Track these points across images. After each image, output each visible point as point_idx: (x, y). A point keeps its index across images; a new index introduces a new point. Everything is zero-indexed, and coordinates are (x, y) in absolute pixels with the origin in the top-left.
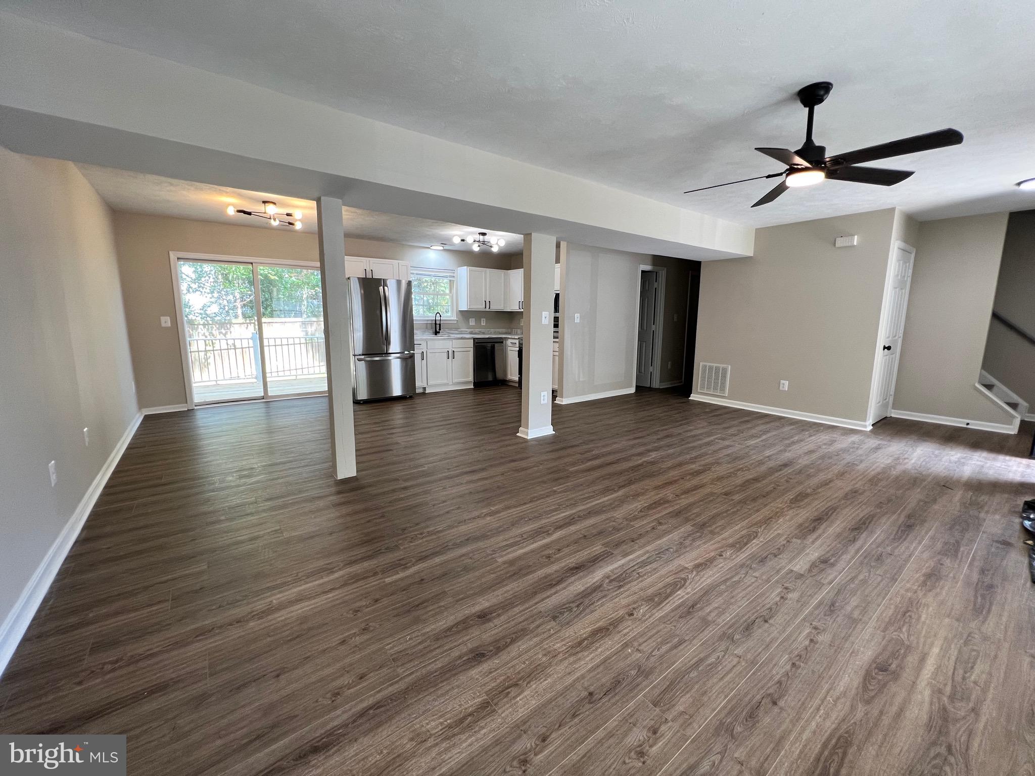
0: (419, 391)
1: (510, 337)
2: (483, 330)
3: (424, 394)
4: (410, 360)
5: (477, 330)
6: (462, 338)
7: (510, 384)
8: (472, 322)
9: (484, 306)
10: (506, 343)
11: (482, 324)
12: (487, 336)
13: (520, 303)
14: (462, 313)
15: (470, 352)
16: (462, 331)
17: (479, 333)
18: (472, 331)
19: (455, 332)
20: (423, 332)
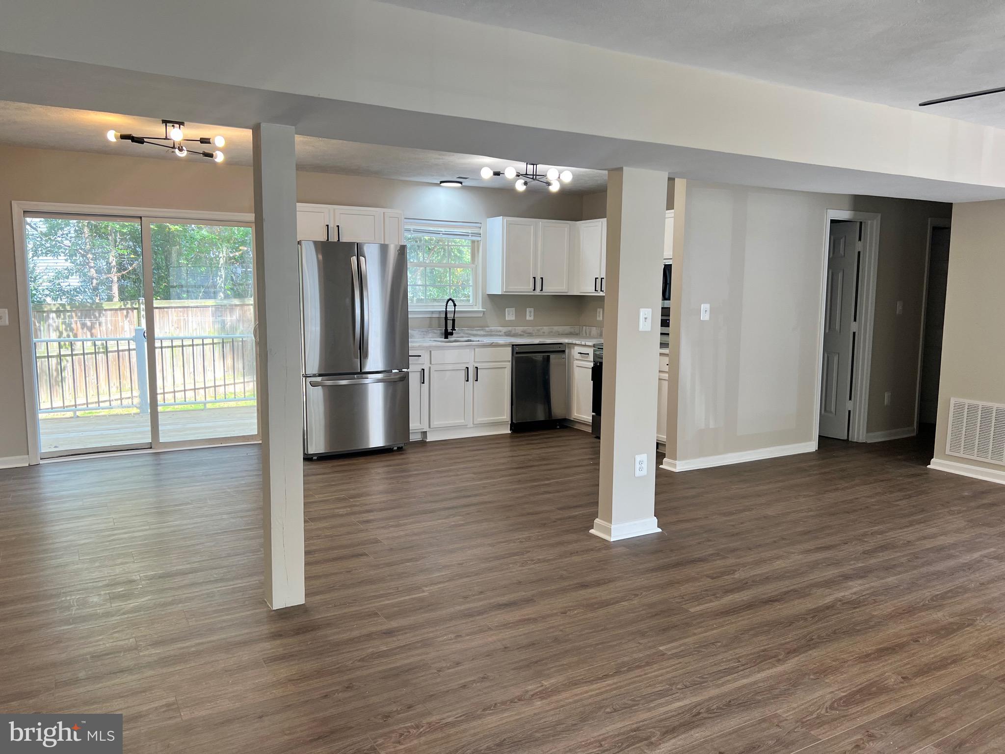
1: (577, 342)
2: (530, 329)
3: (423, 444)
4: (400, 384)
5: (519, 329)
6: (492, 345)
7: (577, 427)
8: (510, 315)
9: (532, 287)
10: (570, 353)
11: (528, 318)
12: (536, 341)
13: (599, 281)
14: (493, 299)
15: (506, 369)
16: (491, 331)
17: (522, 333)
18: (510, 331)
19: (479, 333)
20: (425, 333)
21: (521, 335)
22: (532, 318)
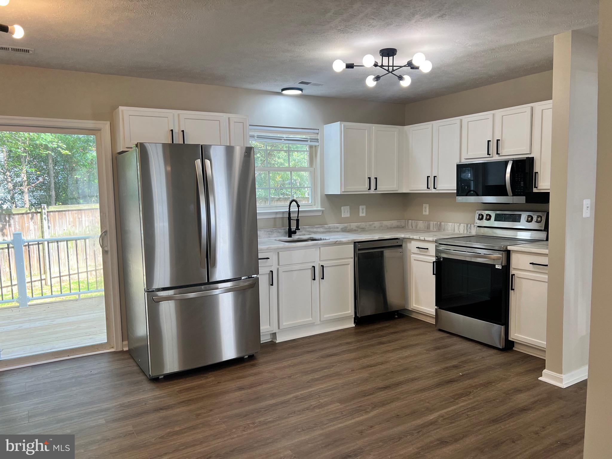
0: (265, 339)
1: (415, 237)
2: (362, 225)
3: (272, 345)
4: (249, 293)
5: (354, 225)
6: (336, 243)
7: (414, 316)
8: (346, 212)
9: (367, 186)
10: (406, 247)
11: (361, 215)
12: (376, 237)
13: (431, 180)
14: (331, 198)
15: (349, 266)
16: (330, 228)
17: (357, 229)
18: (346, 227)
19: (319, 230)
20: (270, 233)
21: (355, 230)
22: (364, 215)
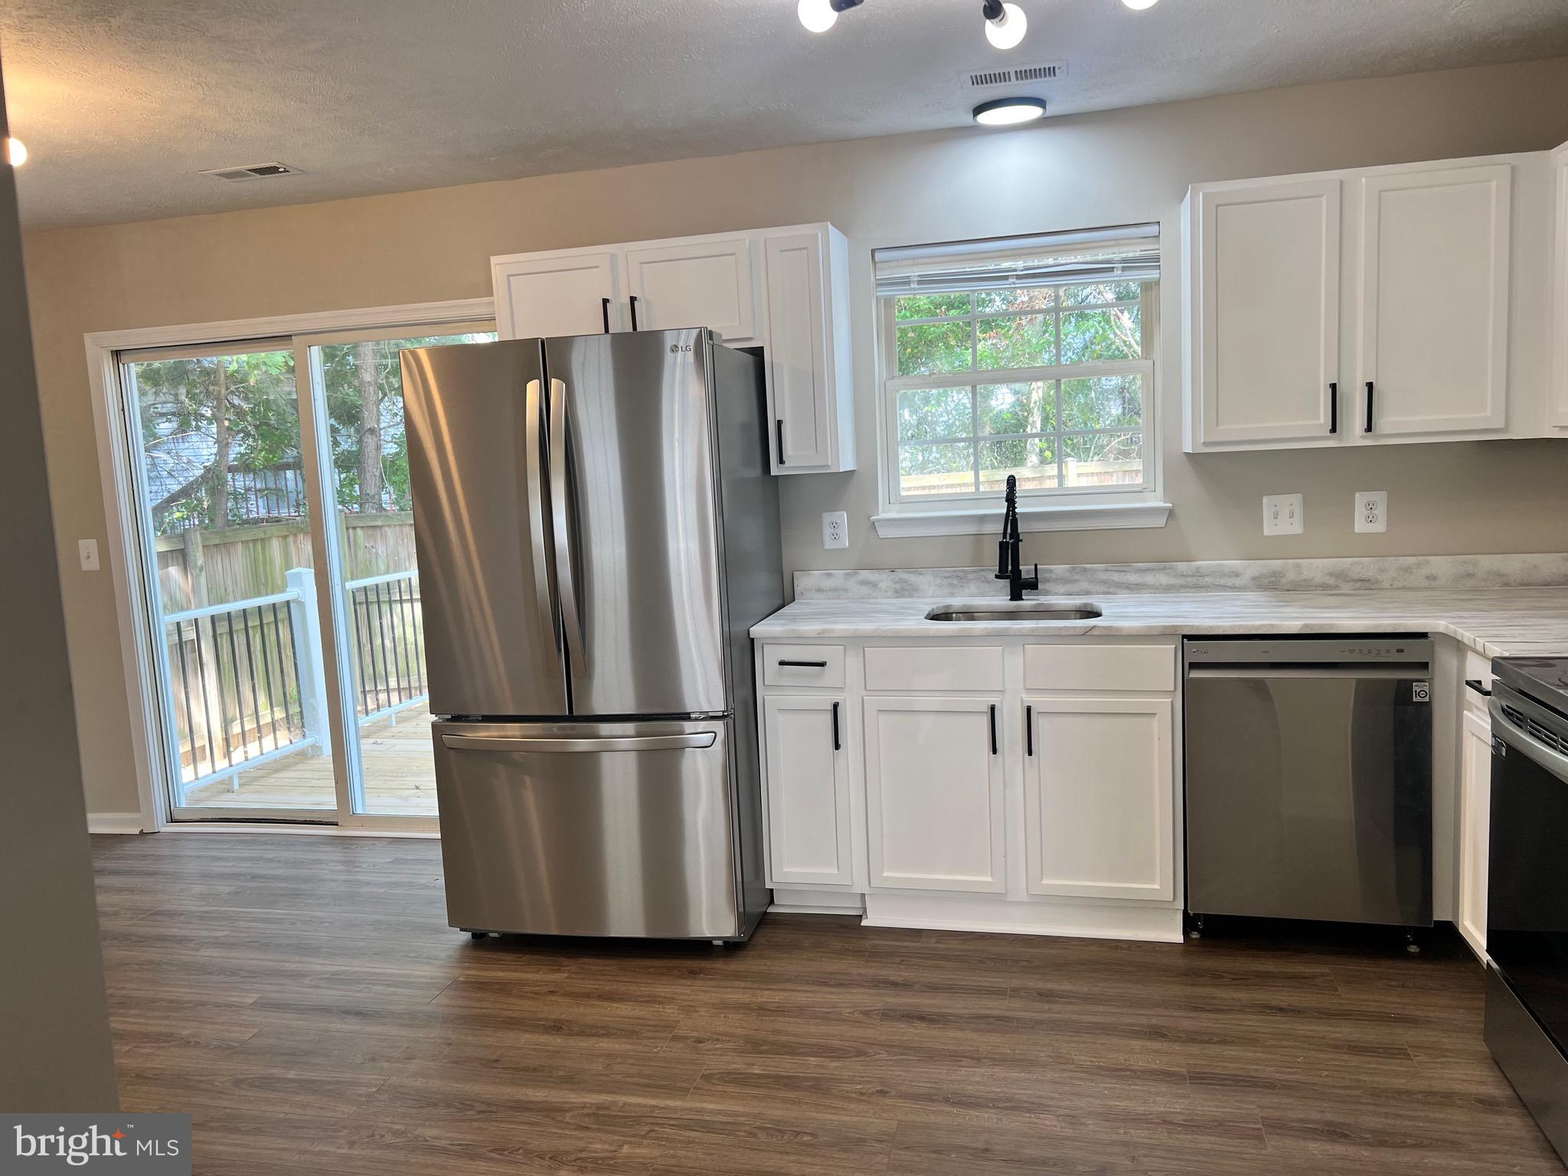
1: (1466, 637)
2: (1365, 566)
8: (1282, 517)
9: (1321, 421)
10: (1445, 677)
11: (1360, 526)
14: (1203, 466)
15: (1155, 722)
16: (1198, 573)
17: (1331, 581)
18: (1277, 575)
19: (1149, 579)
21: (1324, 587)
22: (1379, 527)
